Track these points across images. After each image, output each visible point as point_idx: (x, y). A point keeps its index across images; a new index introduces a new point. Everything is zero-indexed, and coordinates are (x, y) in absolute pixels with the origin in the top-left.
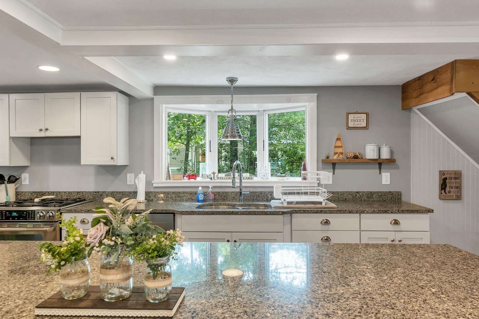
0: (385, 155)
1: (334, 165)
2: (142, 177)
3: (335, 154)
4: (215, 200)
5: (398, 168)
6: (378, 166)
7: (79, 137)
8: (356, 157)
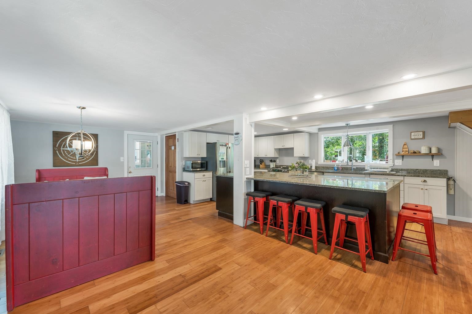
0: (434, 151)
1: (403, 156)
2: (314, 161)
3: (403, 151)
4: (342, 170)
5: (445, 158)
6: (431, 157)
7: (294, 148)
8: (415, 153)
